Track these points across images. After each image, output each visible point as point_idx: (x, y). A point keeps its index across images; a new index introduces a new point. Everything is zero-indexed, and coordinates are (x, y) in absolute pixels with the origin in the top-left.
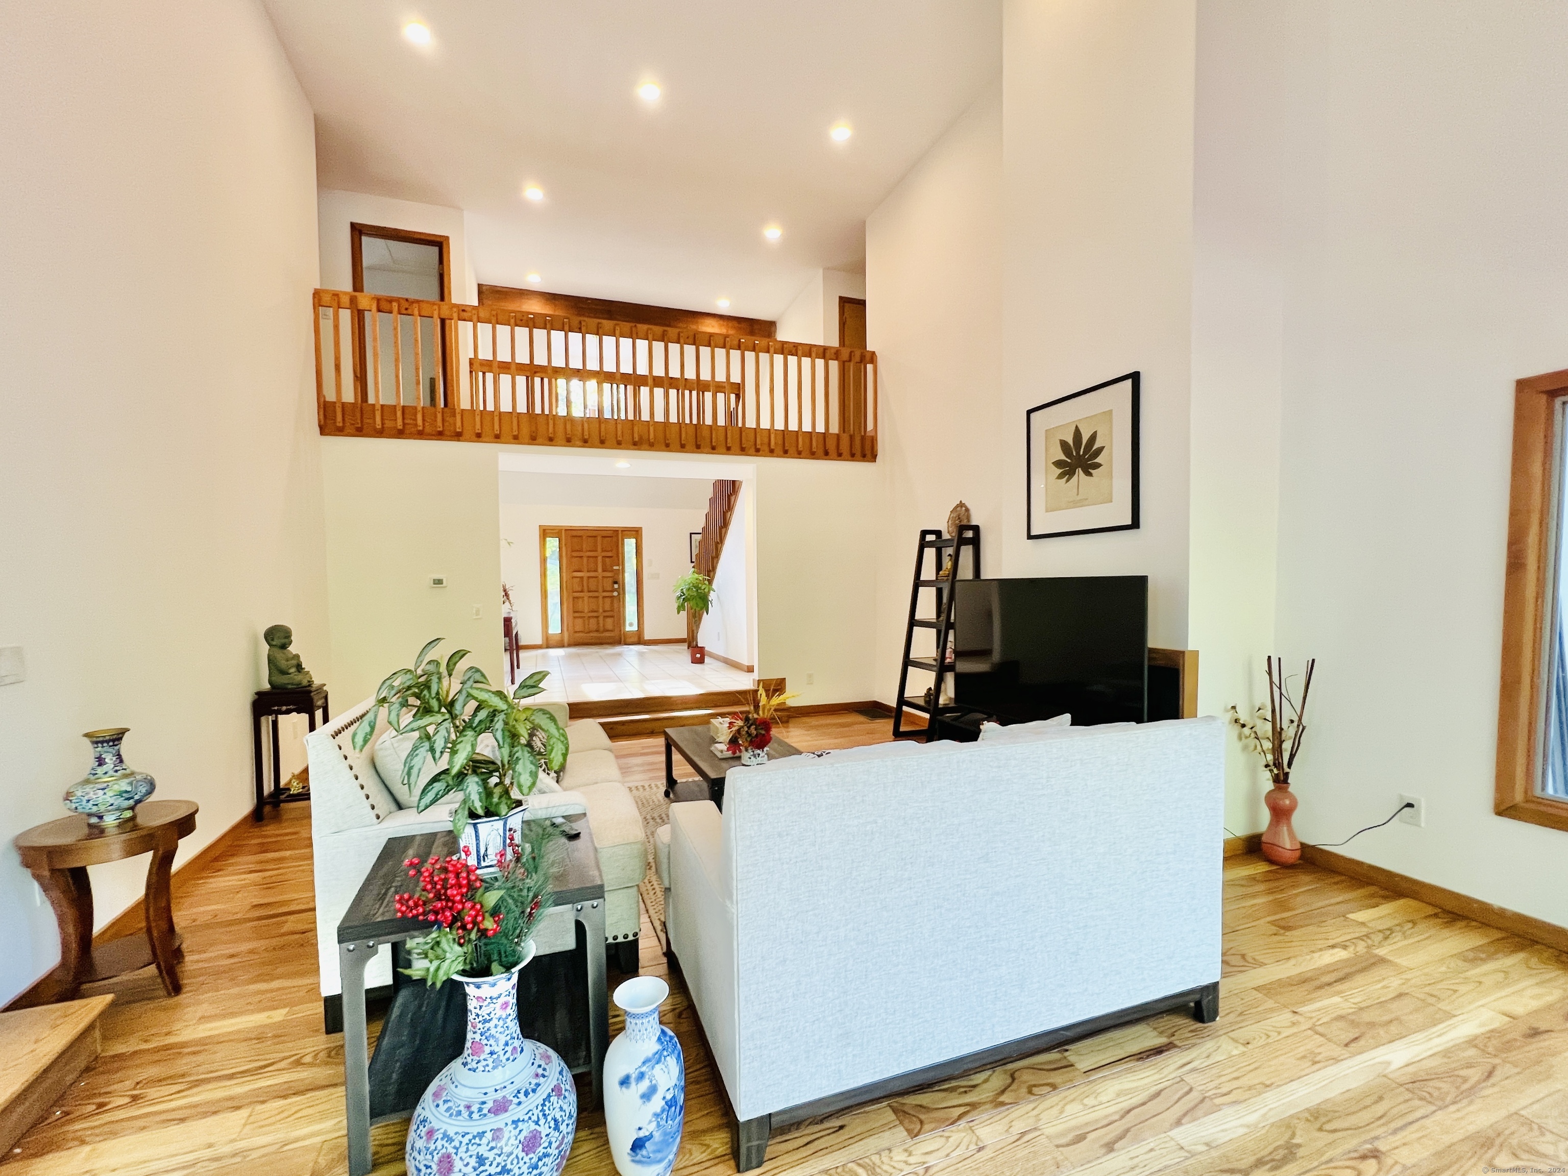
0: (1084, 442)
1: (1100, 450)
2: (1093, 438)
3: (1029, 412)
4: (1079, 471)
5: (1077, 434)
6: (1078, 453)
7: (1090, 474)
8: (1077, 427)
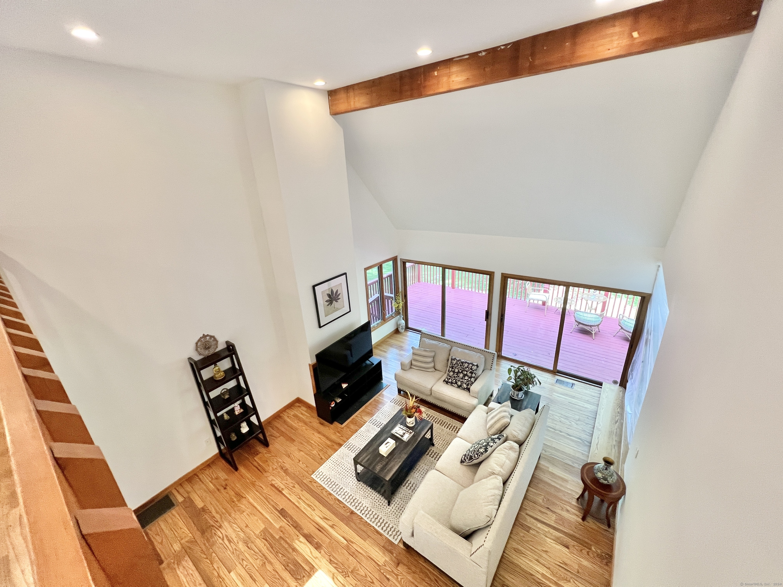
0: (335, 293)
1: (339, 294)
2: (337, 291)
3: (314, 287)
4: (334, 302)
5: (332, 291)
6: (333, 296)
7: (337, 302)
8: (332, 289)
